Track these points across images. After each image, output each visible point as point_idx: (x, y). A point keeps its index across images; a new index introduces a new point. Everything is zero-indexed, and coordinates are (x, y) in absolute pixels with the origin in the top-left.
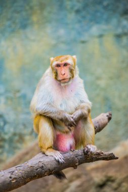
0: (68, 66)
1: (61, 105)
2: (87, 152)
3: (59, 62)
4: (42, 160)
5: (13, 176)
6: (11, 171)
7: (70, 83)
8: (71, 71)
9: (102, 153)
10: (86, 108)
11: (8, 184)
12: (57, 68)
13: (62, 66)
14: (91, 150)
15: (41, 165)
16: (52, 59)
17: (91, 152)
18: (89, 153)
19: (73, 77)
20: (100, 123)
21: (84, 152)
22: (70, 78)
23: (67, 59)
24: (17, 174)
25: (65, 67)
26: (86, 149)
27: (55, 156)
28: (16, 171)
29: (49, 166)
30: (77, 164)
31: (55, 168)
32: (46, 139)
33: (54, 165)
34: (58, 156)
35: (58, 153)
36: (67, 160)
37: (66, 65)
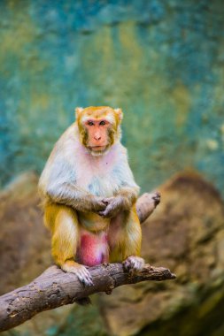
0: (106, 126)
1: (90, 186)
2: (129, 267)
3: (92, 118)
4: (57, 280)
5: (13, 308)
6: (10, 298)
7: (106, 153)
8: (110, 134)
9: (152, 269)
10: (130, 196)
11: (5, 320)
12: (88, 126)
13: (97, 124)
14: (136, 266)
15: (56, 288)
16: (80, 110)
17: (135, 270)
18: (131, 270)
19: (112, 143)
20: (143, 211)
21: (124, 268)
22: (107, 146)
23: (105, 113)
24: (19, 304)
25: (101, 127)
26: (128, 264)
27: (78, 274)
28: (18, 299)
29: (68, 291)
30: (112, 287)
31: (77, 294)
32: (66, 244)
33: (76, 288)
34: (83, 273)
35: (83, 267)
36: (96, 280)
37: (102, 123)
